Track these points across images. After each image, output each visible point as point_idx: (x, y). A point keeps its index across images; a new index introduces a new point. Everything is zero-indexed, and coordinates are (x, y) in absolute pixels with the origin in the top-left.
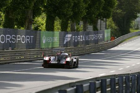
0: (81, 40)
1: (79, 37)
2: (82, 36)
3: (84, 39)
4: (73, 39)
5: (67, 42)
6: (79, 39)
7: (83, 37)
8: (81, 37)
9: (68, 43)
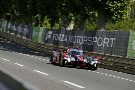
0: (62, 40)
1: (60, 36)
2: (63, 35)
3: (66, 40)
4: (54, 37)
5: (48, 39)
6: (60, 38)
7: (65, 37)
8: (62, 37)
9: (49, 41)
